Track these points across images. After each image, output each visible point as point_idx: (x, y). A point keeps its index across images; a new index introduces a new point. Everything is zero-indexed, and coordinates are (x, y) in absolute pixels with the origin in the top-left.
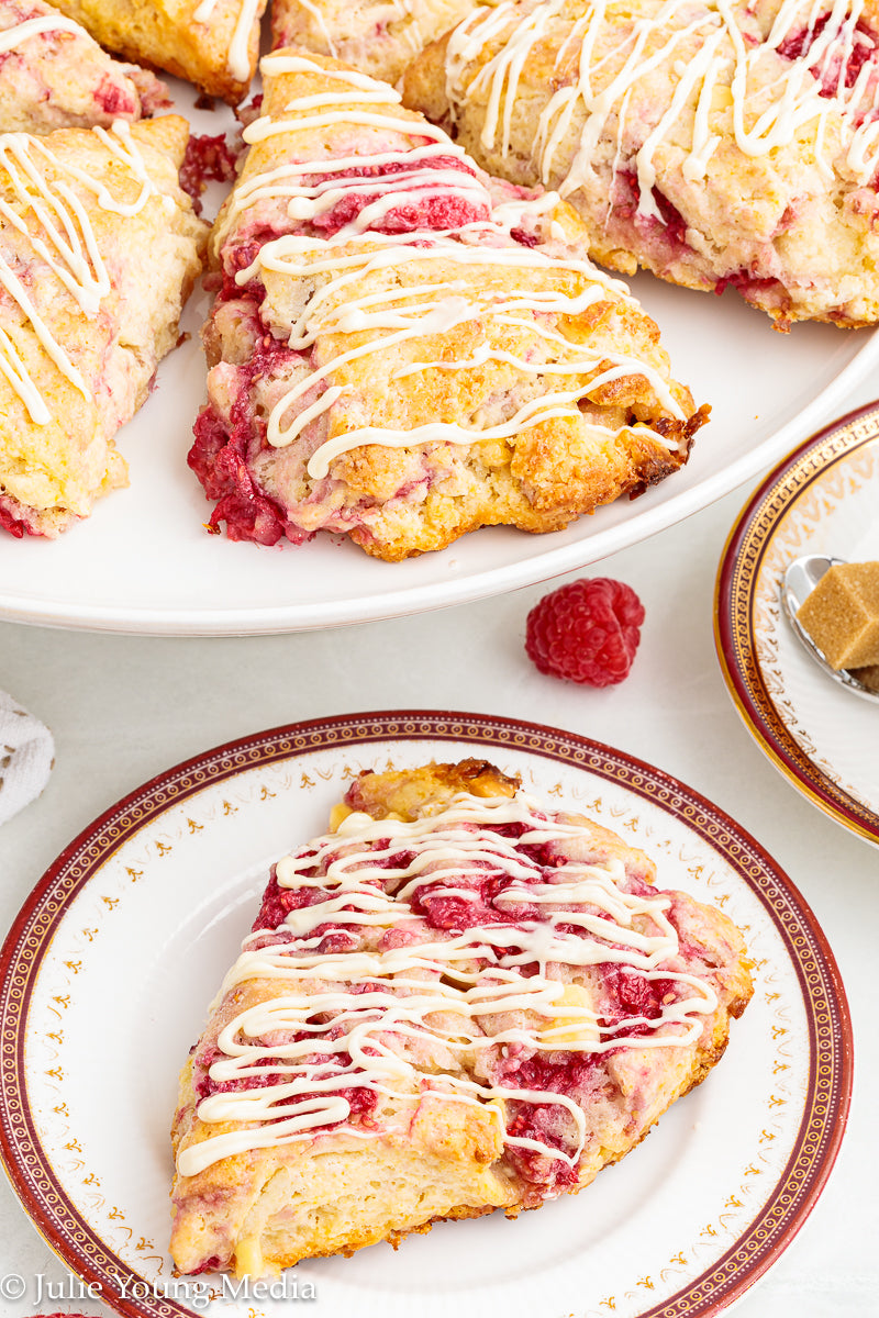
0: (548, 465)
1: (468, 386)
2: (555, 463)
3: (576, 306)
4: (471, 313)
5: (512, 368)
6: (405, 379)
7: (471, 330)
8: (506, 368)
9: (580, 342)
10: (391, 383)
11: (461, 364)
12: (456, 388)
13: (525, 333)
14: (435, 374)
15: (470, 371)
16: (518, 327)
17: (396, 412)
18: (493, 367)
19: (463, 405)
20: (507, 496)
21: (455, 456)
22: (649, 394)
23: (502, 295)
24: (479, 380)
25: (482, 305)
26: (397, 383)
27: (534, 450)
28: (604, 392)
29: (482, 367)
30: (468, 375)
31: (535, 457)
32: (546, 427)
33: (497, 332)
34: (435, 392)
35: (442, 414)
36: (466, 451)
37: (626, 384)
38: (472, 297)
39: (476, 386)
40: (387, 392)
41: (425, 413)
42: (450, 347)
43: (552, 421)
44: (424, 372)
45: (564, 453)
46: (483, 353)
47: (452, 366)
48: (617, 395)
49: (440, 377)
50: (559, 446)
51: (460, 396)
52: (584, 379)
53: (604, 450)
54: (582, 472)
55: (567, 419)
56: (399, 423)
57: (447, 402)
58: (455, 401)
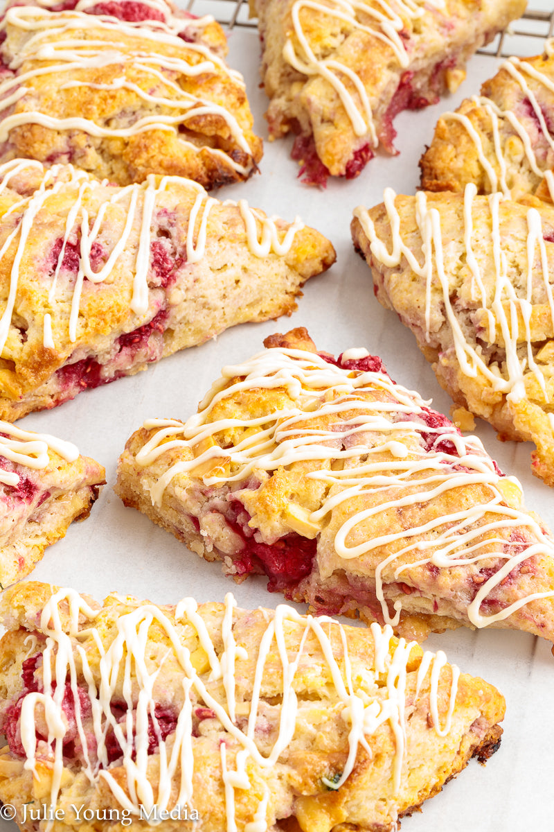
0: (145, 155)
1: (105, 100)
2: (150, 155)
3: (192, 71)
4: (119, 58)
5: (137, 96)
6: (67, 90)
7: (117, 69)
8: (133, 96)
9: (190, 92)
10: (59, 92)
11: (103, 86)
12: (97, 99)
13: (150, 76)
14: (86, 90)
15: (108, 91)
16: (147, 73)
17: (57, 108)
18: (123, 92)
19: (99, 111)
20: (119, 174)
21: (91, 142)
22: (225, 129)
23: (143, 54)
24: (113, 97)
25: (129, 57)
26: (62, 93)
27: (138, 146)
28: (194, 120)
29: (117, 90)
30: (106, 94)
31: (138, 150)
32: (149, 134)
33: (133, 73)
34: (83, 100)
35: (85, 114)
36: (98, 142)
37: (209, 118)
38: (124, 51)
39: (110, 101)
40: (55, 96)
41: (74, 111)
42: (101, 76)
43: (154, 131)
44: (80, 88)
45: (157, 151)
46: (119, 82)
47: (98, 86)
48: (202, 124)
49: (89, 92)
50: (154, 146)
51: (99, 106)
52: (183, 111)
53: (186, 155)
54: (165, 163)
55: (165, 132)
56: (57, 114)
57: (89, 107)
58: (95, 108)
